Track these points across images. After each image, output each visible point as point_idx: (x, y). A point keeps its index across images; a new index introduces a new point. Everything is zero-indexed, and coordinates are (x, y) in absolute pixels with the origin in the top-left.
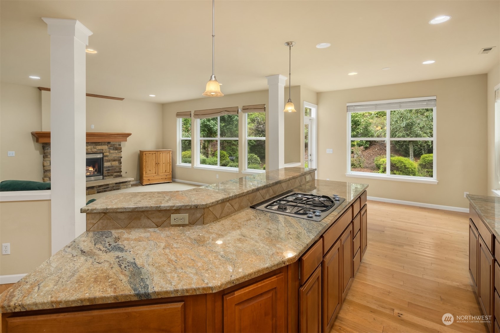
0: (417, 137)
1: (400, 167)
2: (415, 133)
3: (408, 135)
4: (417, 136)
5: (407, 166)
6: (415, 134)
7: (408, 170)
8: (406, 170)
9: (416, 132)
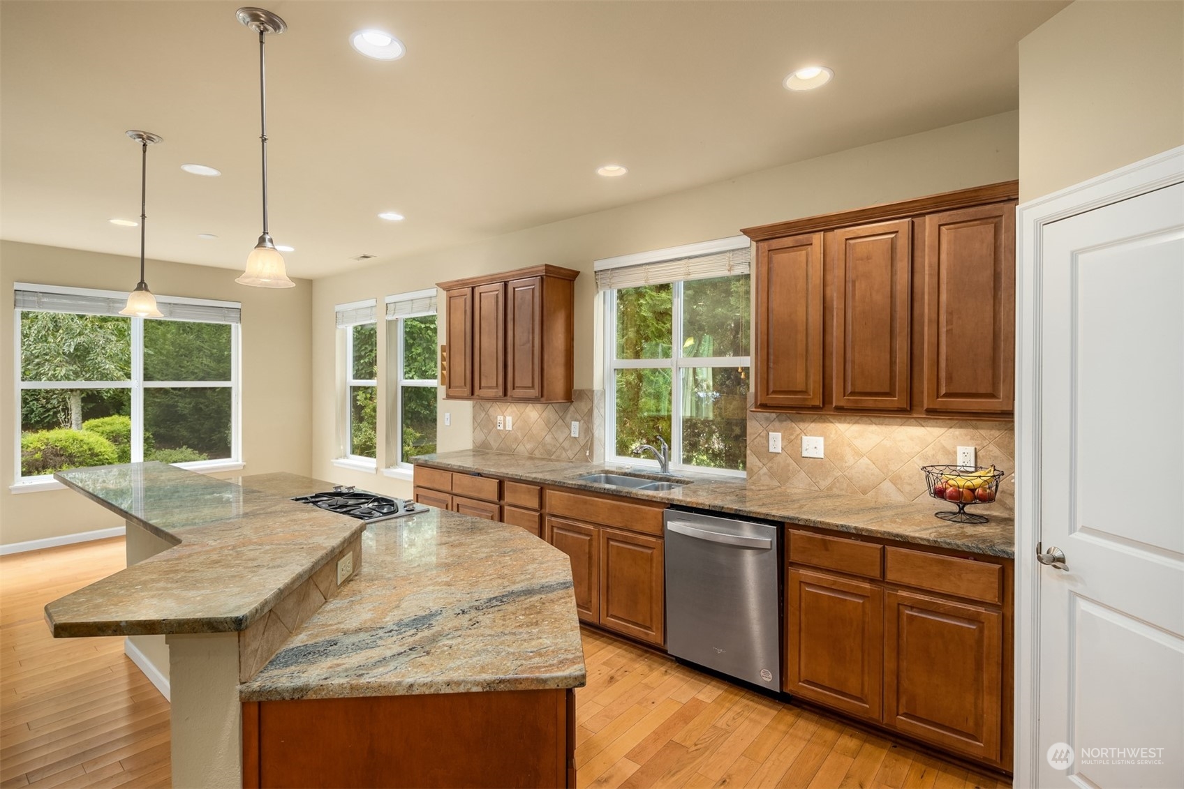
0: (101, 379)
1: (79, 455)
2: (97, 369)
3: (77, 375)
4: (104, 376)
5: (97, 450)
6: (98, 372)
7: (101, 457)
8: (96, 459)
9: (100, 368)
